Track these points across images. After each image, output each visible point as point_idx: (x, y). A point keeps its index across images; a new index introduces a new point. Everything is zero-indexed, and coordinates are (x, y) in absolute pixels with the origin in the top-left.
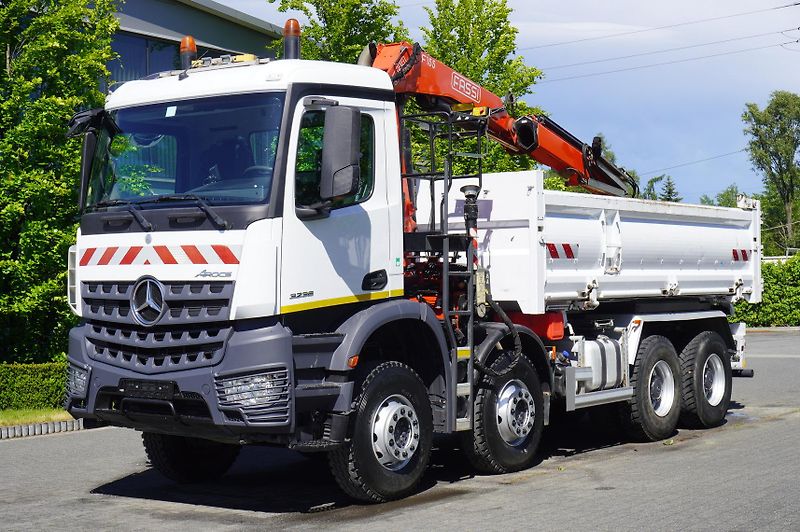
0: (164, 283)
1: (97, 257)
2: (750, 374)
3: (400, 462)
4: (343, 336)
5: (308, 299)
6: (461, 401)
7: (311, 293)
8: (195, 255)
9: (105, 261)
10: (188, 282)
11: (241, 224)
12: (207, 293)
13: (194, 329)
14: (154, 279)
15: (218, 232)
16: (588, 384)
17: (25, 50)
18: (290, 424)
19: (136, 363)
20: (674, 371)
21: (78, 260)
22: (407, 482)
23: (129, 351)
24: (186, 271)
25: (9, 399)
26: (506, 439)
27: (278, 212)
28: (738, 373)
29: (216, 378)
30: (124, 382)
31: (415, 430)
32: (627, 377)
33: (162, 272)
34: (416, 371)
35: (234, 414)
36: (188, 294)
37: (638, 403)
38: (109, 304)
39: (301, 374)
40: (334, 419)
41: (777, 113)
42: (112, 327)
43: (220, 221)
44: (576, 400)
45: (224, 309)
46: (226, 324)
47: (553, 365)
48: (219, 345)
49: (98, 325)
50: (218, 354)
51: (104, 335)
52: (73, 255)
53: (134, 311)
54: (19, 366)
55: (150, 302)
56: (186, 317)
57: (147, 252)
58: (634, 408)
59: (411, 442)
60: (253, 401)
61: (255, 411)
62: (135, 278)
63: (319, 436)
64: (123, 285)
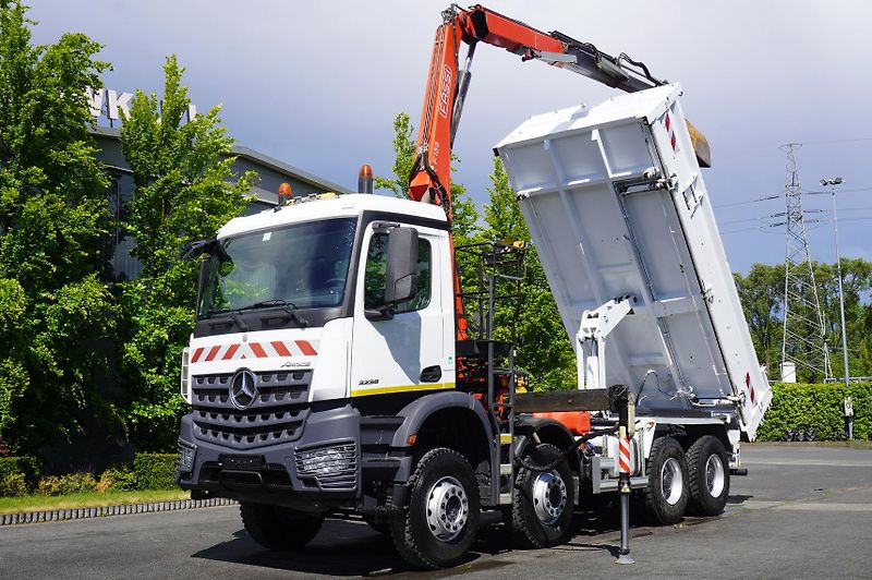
0: (257, 373)
1: (204, 355)
2: (744, 473)
3: (452, 534)
4: (403, 418)
5: (374, 386)
6: (504, 479)
7: (377, 382)
8: (281, 349)
9: (210, 358)
10: (275, 372)
11: (318, 322)
12: (291, 380)
13: (279, 410)
14: (248, 370)
15: (299, 330)
16: (611, 472)
17: (175, 211)
18: (357, 489)
19: (232, 440)
20: (681, 467)
21: (190, 358)
22: (456, 552)
23: (227, 430)
24: (274, 363)
25: (147, 482)
26: (541, 518)
27: (350, 313)
28: (734, 472)
29: (296, 451)
30: (222, 457)
31: (464, 507)
32: (644, 469)
33: (256, 364)
34: (466, 457)
35: (310, 481)
36: (275, 381)
37: (653, 492)
38: (212, 393)
39: (366, 449)
40: (395, 489)
41: (756, 280)
42: (215, 411)
43: (302, 321)
44: (601, 485)
45: (304, 393)
46: (305, 405)
47: (582, 454)
48: (299, 423)
49: (203, 410)
50: (298, 431)
51: (208, 418)
52: (187, 355)
53: (232, 397)
54: (157, 455)
55: (244, 388)
56: (273, 400)
57: (245, 349)
58: (650, 496)
59: (460, 517)
60: (326, 470)
61: (328, 478)
62: (234, 371)
63: (382, 502)
64: (224, 377)
